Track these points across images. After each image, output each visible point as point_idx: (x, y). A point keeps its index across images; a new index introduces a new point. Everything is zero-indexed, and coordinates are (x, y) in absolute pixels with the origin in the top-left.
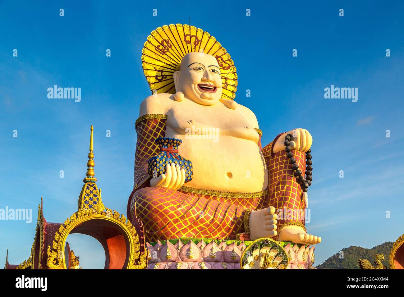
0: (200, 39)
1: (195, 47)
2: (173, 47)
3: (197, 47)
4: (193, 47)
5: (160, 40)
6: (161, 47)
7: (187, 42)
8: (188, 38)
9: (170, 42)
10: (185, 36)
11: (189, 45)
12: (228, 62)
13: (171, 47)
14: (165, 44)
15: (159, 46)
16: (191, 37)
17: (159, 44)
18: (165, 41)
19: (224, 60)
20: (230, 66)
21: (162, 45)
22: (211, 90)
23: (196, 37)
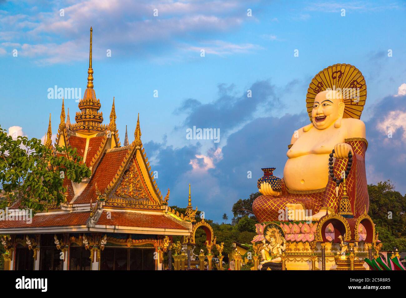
0: (343, 72)
1: (339, 80)
2: (324, 86)
3: (340, 79)
4: (337, 80)
5: (316, 83)
6: (317, 88)
7: (334, 78)
8: (335, 75)
9: (323, 83)
10: (333, 74)
11: (335, 80)
12: (361, 83)
13: (323, 87)
14: (320, 85)
15: (316, 88)
16: (337, 72)
17: (316, 87)
18: (319, 83)
19: (358, 82)
20: (362, 85)
21: (317, 87)
22: (322, 119)
23: (340, 71)
